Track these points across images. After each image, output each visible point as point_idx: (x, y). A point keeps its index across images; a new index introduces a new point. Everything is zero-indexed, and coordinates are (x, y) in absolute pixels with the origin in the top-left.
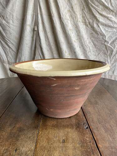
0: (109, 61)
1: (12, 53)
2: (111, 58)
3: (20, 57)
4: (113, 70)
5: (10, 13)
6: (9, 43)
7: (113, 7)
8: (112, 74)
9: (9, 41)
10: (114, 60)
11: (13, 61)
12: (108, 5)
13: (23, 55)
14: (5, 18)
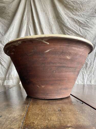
0: (86, 72)
1: (3, 70)
2: (87, 70)
3: (10, 72)
4: (90, 80)
5: (7, 39)
6: (2, 61)
7: (82, 34)
8: (90, 83)
9: (2, 60)
10: (89, 71)
11: (3, 76)
12: (79, 32)
13: (13, 70)
14: (2, 42)
